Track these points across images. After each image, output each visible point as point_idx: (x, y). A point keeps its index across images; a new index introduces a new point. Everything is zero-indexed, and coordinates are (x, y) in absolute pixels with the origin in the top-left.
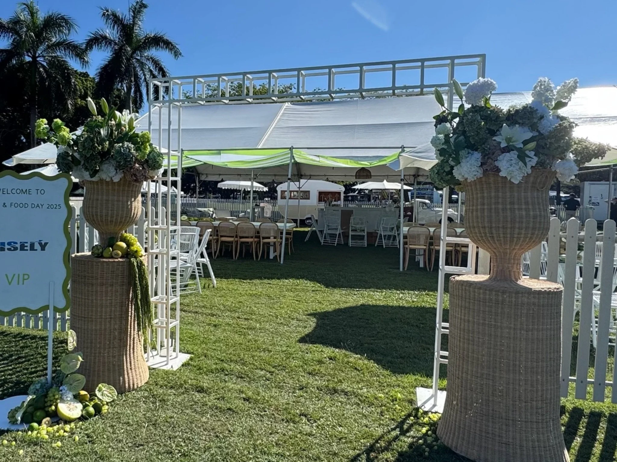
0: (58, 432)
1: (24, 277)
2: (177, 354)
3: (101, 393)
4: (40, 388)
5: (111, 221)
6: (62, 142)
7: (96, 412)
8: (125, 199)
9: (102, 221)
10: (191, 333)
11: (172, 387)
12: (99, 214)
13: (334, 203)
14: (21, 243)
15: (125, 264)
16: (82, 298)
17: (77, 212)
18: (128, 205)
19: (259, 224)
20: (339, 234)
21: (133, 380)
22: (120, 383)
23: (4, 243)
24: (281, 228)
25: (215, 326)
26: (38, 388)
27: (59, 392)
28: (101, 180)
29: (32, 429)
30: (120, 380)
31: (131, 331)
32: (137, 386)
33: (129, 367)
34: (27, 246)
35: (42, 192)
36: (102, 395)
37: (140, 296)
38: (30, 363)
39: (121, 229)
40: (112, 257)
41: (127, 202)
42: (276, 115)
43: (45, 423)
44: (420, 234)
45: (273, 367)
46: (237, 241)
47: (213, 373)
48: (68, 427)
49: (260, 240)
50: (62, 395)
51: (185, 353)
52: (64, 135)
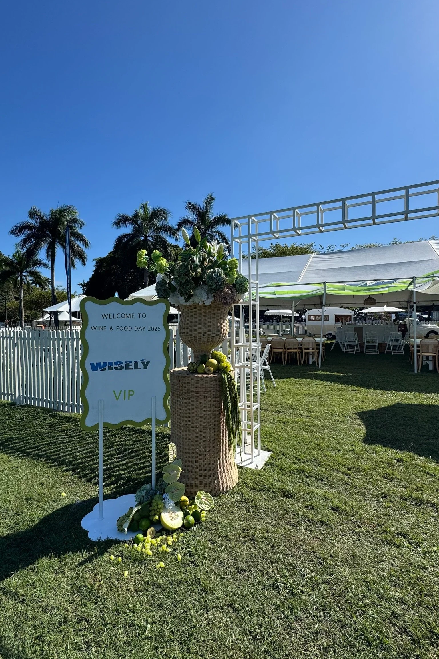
0: (161, 546)
1: (129, 393)
2: (259, 452)
3: (199, 501)
4: (145, 495)
5: (203, 341)
6: (160, 270)
7: (195, 521)
8: (216, 320)
9: (196, 341)
10: (266, 431)
11: (261, 490)
12: (193, 334)
13: (347, 323)
14: (126, 362)
15: (217, 378)
16: (180, 409)
17: (174, 333)
18: (218, 326)
19: (301, 339)
20: (357, 345)
21: (226, 484)
22: (215, 486)
23: (112, 363)
24: (319, 342)
25: (284, 423)
26: (143, 494)
27: (162, 500)
28: (195, 305)
29: (137, 541)
30: (215, 483)
31: (223, 438)
32: (230, 488)
33: (222, 471)
34: (131, 365)
35: (144, 316)
36: (201, 503)
37: (230, 408)
38: (140, 457)
39: (212, 348)
40: (205, 373)
41: (217, 323)
42: (307, 261)
43: (150, 534)
44: (429, 344)
45: (348, 469)
46: (285, 351)
47: (295, 474)
48: (170, 539)
49: (302, 350)
50: (164, 503)
51: (265, 450)
52: (162, 264)
